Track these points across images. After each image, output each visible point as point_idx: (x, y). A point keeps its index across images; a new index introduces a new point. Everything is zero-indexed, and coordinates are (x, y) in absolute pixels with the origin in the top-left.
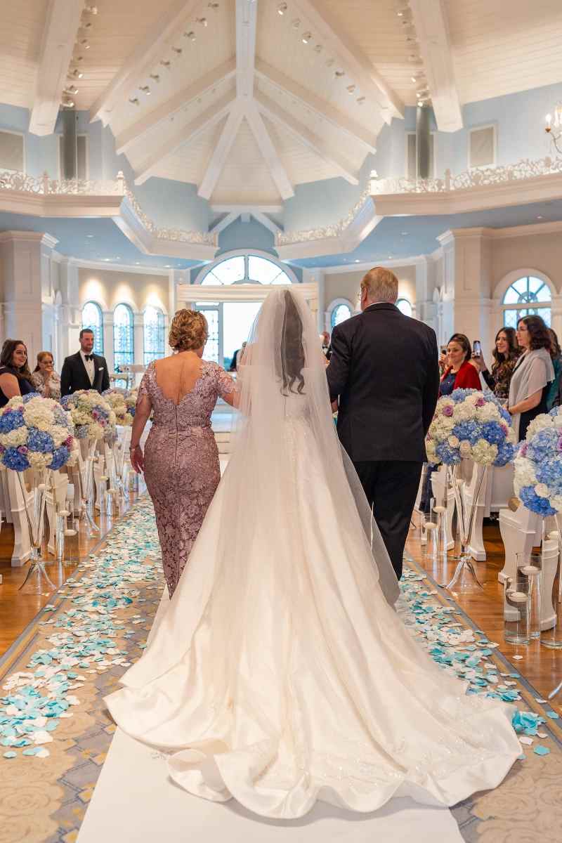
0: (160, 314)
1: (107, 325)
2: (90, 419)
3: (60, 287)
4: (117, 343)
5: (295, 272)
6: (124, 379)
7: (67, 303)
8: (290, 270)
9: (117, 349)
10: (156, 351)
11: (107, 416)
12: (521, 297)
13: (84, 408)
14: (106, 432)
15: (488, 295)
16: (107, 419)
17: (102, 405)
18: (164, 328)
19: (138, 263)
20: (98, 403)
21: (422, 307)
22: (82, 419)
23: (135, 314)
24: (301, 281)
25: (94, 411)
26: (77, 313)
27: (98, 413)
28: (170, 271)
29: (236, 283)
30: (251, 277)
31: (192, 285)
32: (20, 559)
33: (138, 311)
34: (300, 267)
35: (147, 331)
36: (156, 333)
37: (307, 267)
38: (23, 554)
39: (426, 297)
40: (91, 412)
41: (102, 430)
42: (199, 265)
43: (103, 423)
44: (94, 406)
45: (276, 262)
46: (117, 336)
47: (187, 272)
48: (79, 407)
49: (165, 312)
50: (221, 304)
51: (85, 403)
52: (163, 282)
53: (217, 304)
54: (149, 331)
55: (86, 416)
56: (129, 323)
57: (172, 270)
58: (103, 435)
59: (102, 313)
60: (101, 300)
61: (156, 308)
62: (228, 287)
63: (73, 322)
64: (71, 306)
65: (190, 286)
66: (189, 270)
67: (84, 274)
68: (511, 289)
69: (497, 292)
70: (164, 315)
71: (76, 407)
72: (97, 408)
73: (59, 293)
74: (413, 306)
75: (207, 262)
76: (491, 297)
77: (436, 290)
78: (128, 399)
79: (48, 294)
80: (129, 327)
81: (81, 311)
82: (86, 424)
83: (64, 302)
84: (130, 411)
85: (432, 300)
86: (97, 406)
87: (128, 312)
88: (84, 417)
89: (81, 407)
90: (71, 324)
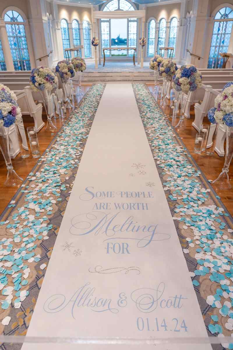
0: (89, 24)
1: (70, 28)
2: (45, 81)
3: (51, 13)
4: (74, 36)
5: (136, 6)
6: (76, 50)
7: (54, 20)
8: (134, 5)
9: (74, 38)
10: (88, 39)
11: (53, 79)
12: (222, 16)
13: (41, 76)
14: (53, 87)
15: (209, 15)
16: (53, 81)
17: (50, 73)
18: (90, 29)
19: (79, 2)
20: (48, 73)
21: (182, 20)
22: (41, 81)
23: (80, 24)
24: (138, 9)
25: (47, 77)
26: (59, 24)
27: (48, 78)
28: (91, 5)
29: (115, 10)
30: (121, 8)
31: (100, 11)
32: (13, 155)
33: (81, 23)
34: (138, 4)
35: (84, 31)
36: (88, 32)
37: (141, 4)
38: (14, 152)
39: (183, 16)
40: (45, 77)
41: (51, 86)
42: (102, 3)
43: (51, 83)
44: (46, 74)
45: (129, 2)
46: (74, 33)
47: (97, 6)
48: (39, 75)
49: (90, 23)
50: (110, 19)
51: (42, 73)
52: (89, 10)
53: (108, 20)
54: (85, 31)
55: (43, 80)
56: (78, 27)
57: (92, 5)
58: (52, 89)
59: (68, 23)
60: (67, 18)
61: (87, 21)
62: (113, 12)
63: (58, 27)
64: (56, 21)
65: (99, 11)
66: (98, 5)
67: (60, 7)
68: (218, 13)
69: (213, 14)
70: (90, 24)
71: (38, 75)
72: (48, 75)
73: (51, 15)
74: (178, 20)
75: (104, 2)
76: (210, 16)
77: (188, 13)
78: (68, 65)
79: (45, 15)
80: (78, 29)
81: (60, 23)
82: (44, 83)
83: (54, 19)
84: (70, 71)
85: (186, 18)
86: (48, 74)
87: (77, 23)
88: (42, 80)
89: (40, 75)
90: (57, 28)
